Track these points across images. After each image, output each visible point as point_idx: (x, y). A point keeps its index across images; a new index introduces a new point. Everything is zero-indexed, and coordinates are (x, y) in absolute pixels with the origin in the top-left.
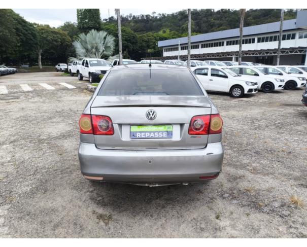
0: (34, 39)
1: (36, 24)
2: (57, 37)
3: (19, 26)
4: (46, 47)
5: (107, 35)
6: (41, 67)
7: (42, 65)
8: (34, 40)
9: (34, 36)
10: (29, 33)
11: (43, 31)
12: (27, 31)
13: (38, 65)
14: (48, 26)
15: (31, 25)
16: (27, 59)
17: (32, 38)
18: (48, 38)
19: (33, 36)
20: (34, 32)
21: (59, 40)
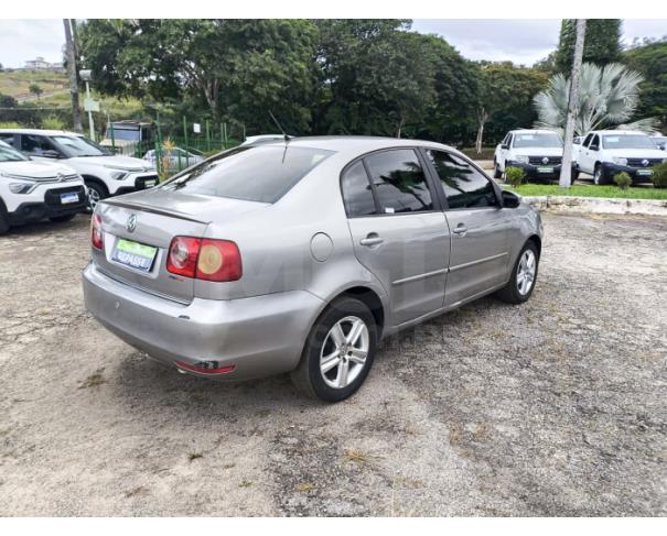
0: (473, 92)
1: (484, 63)
2: (523, 85)
3: (448, 72)
4: (496, 109)
5: (622, 73)
6: (480, 150)
7: (483, 146)
8: (470, 95)
9: (473, 87)
10: (462, 83)
11: (496, 76)
12: (460, 78)
13: (474, 146)
14: (509, 64)
15: (473, 65)
16: (460, 135)
17: (468, 91)
18: (503, 90)
19: (470, 87)
20: (473, 79)
21: (526, 92)
